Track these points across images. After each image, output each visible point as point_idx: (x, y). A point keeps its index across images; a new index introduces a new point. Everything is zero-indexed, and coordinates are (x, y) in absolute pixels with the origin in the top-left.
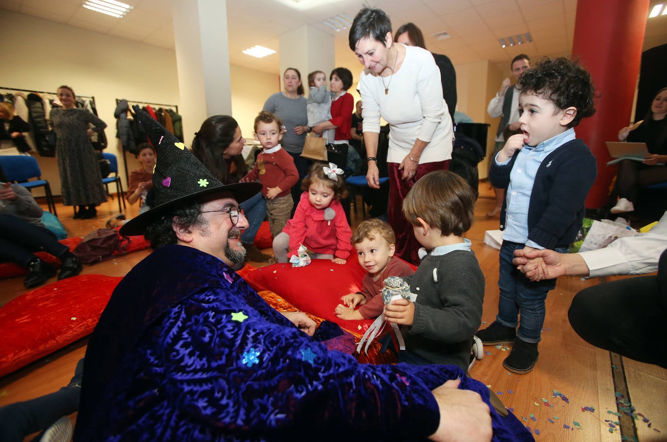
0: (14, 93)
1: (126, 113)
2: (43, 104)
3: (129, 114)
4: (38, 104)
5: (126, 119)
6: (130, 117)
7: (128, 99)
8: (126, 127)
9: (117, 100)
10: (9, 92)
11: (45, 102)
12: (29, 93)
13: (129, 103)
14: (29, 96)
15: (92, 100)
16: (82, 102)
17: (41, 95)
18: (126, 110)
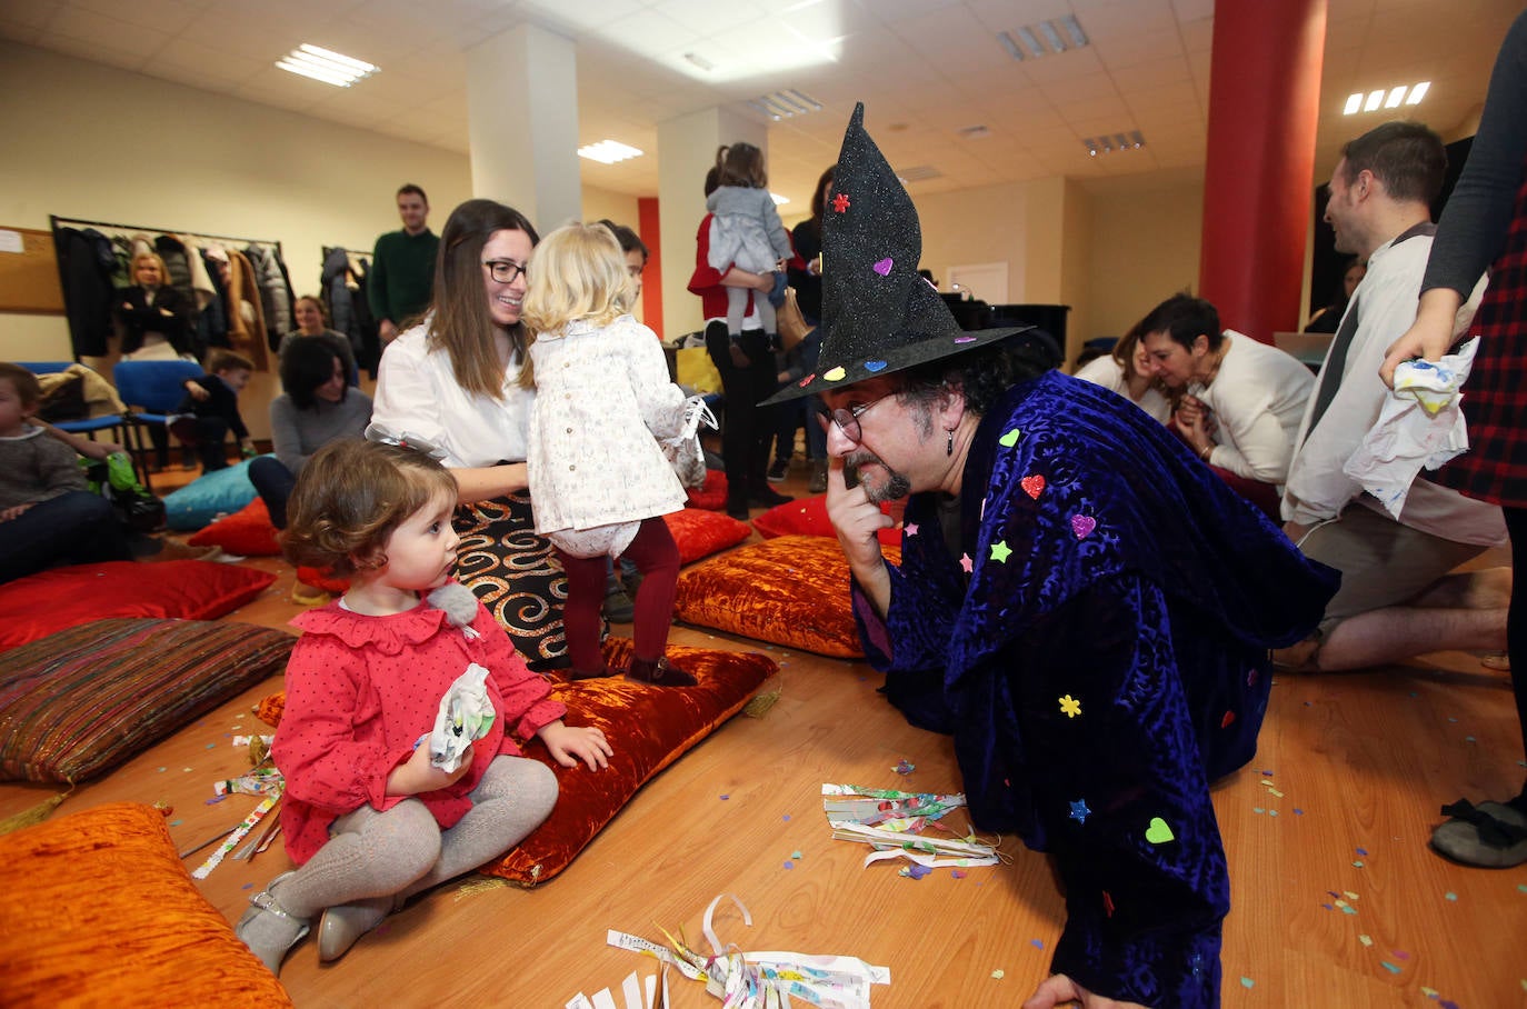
0: (129, 234)
1: (345, 275)
2: (187, 257)
3: (349, 277)
4: (179, 258)
5: (345, 287)
6: (352, 284)
7: (347, 246)
8: (346, 304)
9: (324, 249)
10: (120, 233)
11: (191, 254)
12: (158, 235)
13: (349, 255)
14: (157, 240)
15: (275, 247)
16: (259, 253)
17: (180, 238)
18: (345, 269)
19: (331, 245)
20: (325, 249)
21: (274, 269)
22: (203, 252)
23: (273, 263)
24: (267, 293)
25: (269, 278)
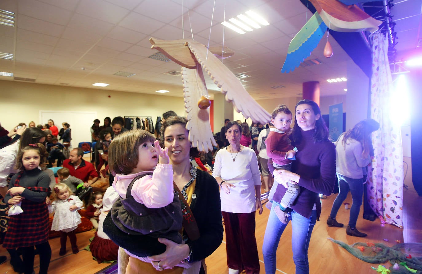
3: (161, 122)
15: (151, 117)
16: (149, 119)
19: (158, 116)
20: (157, 117)
21: (151, 121)
22: (142, 120)
23: (151, 120)
24: (150, 125)
25: (150, 123)
